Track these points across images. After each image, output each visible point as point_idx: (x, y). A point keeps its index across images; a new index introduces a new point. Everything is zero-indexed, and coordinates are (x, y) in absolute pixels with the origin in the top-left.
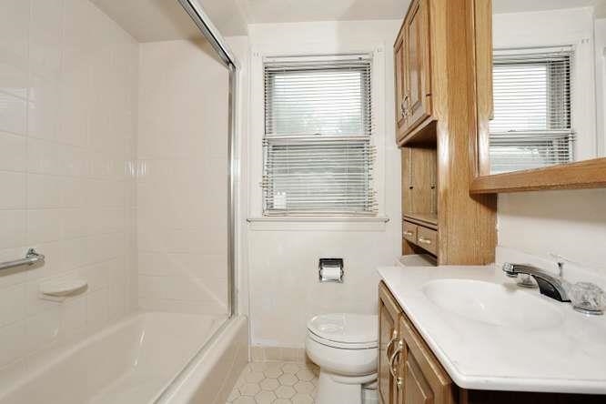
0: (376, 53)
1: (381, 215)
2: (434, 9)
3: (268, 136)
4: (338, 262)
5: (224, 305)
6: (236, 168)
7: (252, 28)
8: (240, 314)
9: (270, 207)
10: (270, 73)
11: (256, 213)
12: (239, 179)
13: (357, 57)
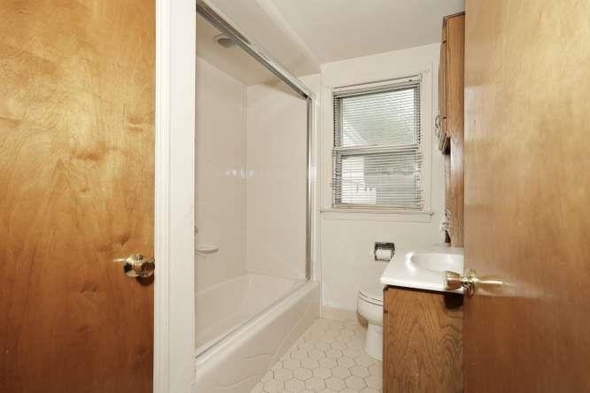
0: (424, 75)
1: (427, 209)
2: (450, 50)
3: (337, 148)
4: (390, 246)
5: (303, 275)
6: (313, 172)
7: (324, 67)
8: (315, 279)
9: (338, 201)
10: (338, 100)
11: (328, 206)
12: (315, 181)
13: (408, 80)
